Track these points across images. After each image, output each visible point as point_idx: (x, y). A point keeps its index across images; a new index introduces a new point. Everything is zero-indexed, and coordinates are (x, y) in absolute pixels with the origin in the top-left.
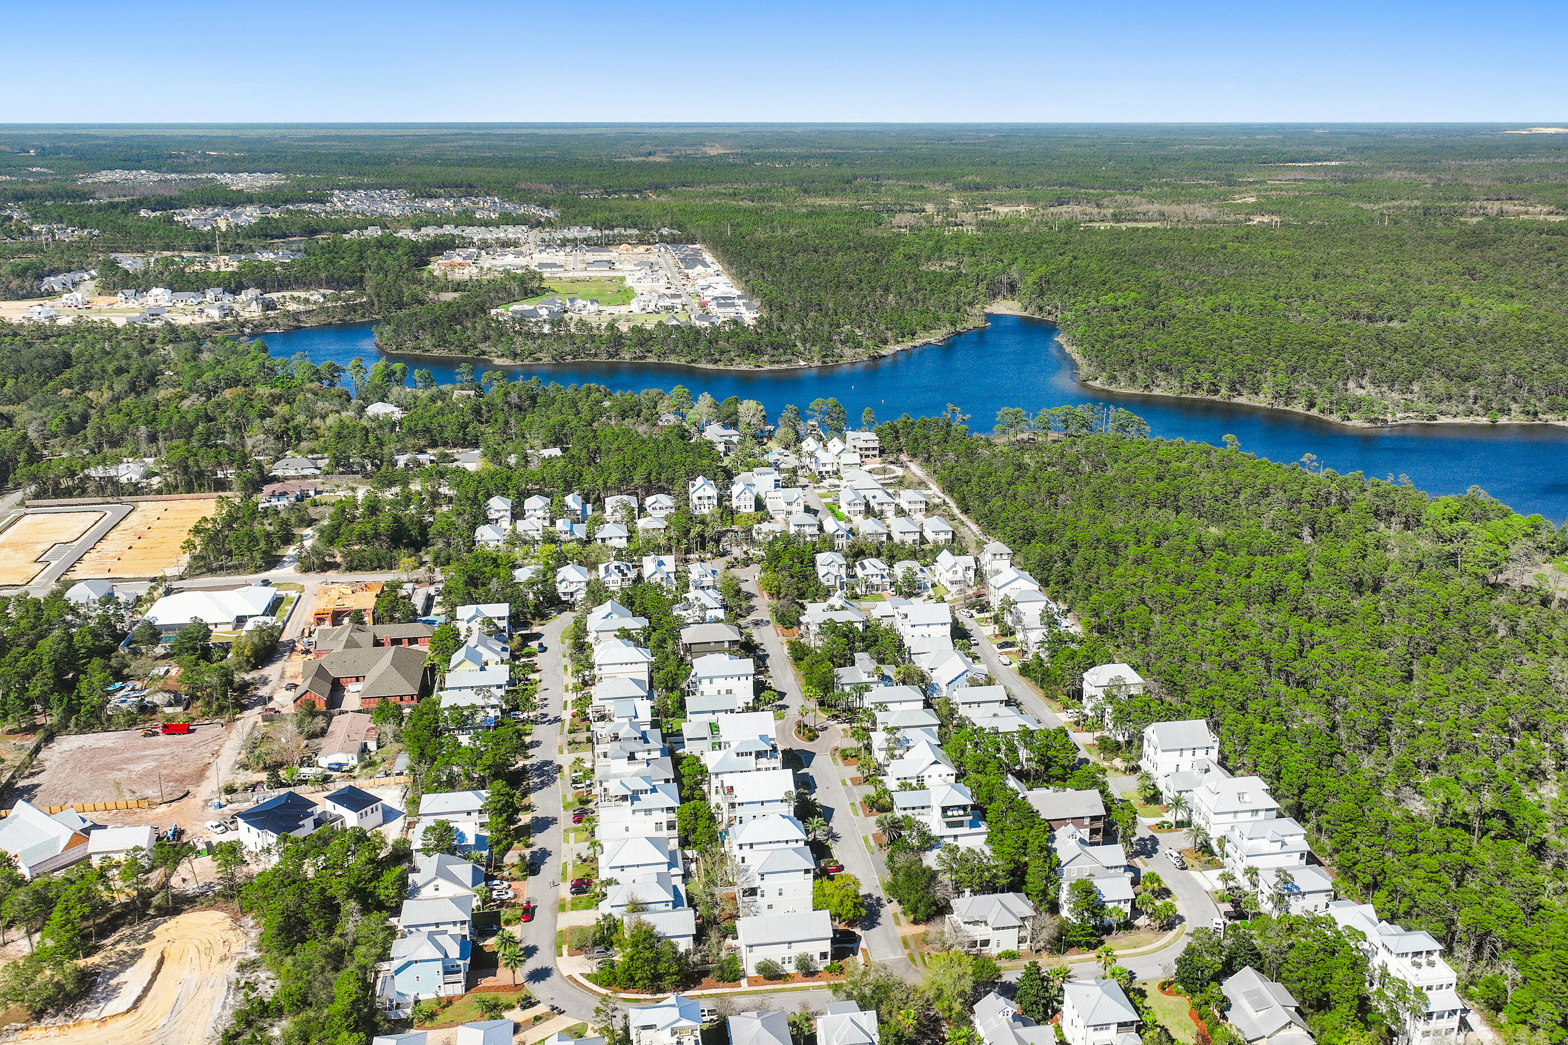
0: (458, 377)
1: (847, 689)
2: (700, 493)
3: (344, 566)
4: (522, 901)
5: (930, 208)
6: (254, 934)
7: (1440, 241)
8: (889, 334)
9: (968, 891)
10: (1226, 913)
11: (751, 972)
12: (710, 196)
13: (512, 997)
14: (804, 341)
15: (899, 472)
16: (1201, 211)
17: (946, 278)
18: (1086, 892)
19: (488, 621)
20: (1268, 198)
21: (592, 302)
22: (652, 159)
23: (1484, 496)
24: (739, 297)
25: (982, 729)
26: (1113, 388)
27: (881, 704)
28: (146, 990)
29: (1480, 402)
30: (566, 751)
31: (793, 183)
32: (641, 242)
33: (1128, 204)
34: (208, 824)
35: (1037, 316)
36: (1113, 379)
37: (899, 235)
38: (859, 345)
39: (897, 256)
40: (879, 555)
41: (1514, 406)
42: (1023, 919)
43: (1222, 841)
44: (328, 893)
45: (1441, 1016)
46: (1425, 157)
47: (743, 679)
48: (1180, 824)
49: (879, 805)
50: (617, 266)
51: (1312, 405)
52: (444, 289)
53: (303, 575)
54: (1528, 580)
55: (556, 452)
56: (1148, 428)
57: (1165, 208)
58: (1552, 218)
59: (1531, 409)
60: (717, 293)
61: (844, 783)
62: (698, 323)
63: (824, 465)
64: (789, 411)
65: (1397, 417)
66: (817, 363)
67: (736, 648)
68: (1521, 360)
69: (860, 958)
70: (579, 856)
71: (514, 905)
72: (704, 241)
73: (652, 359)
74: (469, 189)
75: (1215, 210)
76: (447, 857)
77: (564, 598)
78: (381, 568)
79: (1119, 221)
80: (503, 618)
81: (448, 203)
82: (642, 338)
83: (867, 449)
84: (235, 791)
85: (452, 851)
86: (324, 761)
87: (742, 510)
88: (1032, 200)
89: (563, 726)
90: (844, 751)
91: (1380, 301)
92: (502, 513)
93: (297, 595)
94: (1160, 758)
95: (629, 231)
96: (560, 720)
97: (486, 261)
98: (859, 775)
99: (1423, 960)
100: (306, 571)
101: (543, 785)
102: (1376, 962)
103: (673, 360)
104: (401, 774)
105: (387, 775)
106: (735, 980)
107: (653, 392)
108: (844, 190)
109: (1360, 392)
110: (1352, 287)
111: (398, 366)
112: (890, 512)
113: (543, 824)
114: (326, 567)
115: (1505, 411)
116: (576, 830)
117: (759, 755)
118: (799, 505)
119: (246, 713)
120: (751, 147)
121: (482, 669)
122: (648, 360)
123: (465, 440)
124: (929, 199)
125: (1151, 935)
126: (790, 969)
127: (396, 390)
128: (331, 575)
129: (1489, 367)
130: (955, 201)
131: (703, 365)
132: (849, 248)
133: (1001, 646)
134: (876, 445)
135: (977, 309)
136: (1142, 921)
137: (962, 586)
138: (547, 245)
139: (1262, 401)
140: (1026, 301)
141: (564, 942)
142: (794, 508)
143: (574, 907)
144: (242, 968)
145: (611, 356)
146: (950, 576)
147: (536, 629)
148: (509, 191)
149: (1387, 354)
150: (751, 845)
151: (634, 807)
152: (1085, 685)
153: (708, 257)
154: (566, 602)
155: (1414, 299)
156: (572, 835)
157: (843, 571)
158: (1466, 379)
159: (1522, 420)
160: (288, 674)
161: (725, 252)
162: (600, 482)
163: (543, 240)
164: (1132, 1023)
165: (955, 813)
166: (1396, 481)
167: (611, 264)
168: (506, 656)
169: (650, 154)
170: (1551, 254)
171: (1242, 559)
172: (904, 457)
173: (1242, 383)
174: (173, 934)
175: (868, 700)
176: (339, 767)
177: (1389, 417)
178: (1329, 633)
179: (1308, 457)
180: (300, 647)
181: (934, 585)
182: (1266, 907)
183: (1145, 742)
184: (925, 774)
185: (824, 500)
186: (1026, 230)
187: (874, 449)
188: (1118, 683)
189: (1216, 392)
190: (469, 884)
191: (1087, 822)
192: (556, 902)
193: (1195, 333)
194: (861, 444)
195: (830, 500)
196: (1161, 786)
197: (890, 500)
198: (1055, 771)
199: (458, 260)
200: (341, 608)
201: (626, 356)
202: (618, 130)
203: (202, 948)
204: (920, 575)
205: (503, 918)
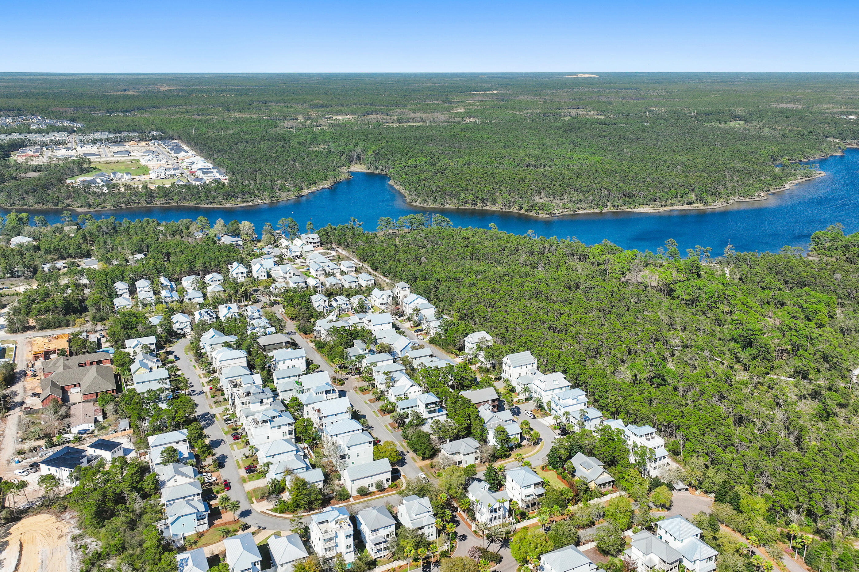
0: (62, 219)
1: (353, 358)
2: (237, 271)
3: (38, 327)
4: (222, 481)
5: (300, 118)
6: (72, 522)
7: (555, 128)
8: (303, 184)
9: (448, 441)
10: (559, 434)
11: (354, 493)
12: (173, 113)
13: (236, 526)
14: (258, 190)
15: (334, 253)
16: (441, 117)
17: (324, 153)
18: (501, 432)
19: (145, 346)
20: (470, 109)
21: (127, 174)
22: (128, 93)
23: (609, 243)
24: (213, 168)
25: (430, 368)
26: (425, 205)
27: (373, 363)
28: (19, 560)
29: (594, 203)
30: (214, 407)
31: (219, 105)
32: (141, 140)
33: (403, 113)
34: (17, 472)
35: (375, 172)
36: (425, 201)
37: (290, 132)
38: (289, 191)
39: (294, 143)
40: (341, 294)
41: (608, 203)
42: (476, 448)
43: (549, 403)
44: (118, 491)
45: (660, 460)
46: (535, 89)
47: (300, 359)
48: (527, 400)
49: (388, 410)
50: (132, 154)
51: (521, 208)
52: (27, 170)
53: (12, 335)
54: (639, 279)
55: (141, 256)
56: (451, 223)
57: (423, 115)
58: (599, 117)
59: (616, 204)
60: (199, 166)
61: (366, 403)
62: (194, 183)
63: (295, 252)
64: (267, 226)
65: (560, 212)
66: (268, 201)
67: (289, 345)
68: (607, 182)
69: (403, 479)
70: (244, 454)
71: (218, 484)
72: (179, 138)
73: (173, 204)
74: (18, 112)
75: (447, 116)
76: (177, 464)
77: (178, 332)
78: (61, 326)
79: (401, 123)
80: (153, 344)
81: (8, 120)
82: (165, 193)
83: (314, 243)
84: (25, 453)
85: (178, 461)
86: (75, 430)
87: (260, 278)
88: (353, 113)
89: (206, 395)
90: (360, 388)
91: (538, 158)
92: (124, 291)
93: (14, 346)
94: (512, 370)
95: (132, 134)
96: (203, 392)
97: (48, 153)
98: (374, 397)
99: (650, 437)
100: (13, 333)
101: (208, 425)
102: (630, 442)
103: (186, 203)
104: (125, 430)
105: (116, 432)
106: (347, 499)
107: (186, 221)
108: (249, 109)
109: (541, 201)
110: (522, 152)
111: (24, 215)
112: (338, 274)
113: (217, 443)
114: (26, 329)
115: (605, 206)
116: (236, 443)
117: (327, 392)
118: (290, 273)
119: (11, 412)
120: (185, 86)
121: (150, 371)
122: (171, 205)
123: (81, 253)
124: (299, 113)
125: (530, 448)
126: (373, 489)
127: (27, 229)
128: (30, 333)
129: (595, 186)
130: (313, 114)
131: (204, 205)
132: (266, 140)
133: (417, 331)
134: (319, 240)
135: (344, 169)
136: (525, 443)
137: (387, 306)
138: (84, 143)
139: (497, 208)
140: (369, 165)
141: (252, 497)
142: (288, 275)
143: (251, 479)
144: (74, 539)
145: (148, 203)
146: (380, 301)
147: (169, 349)
148: (46, 113)
149: (550, 182)
150: (337, 435)
151: (272, 425)
152: (466, 343)
153: (186, 148)
154: (180, 334)
155: (553, 156)
156: (235, 446)
157: (327, 303)
158: (587, 192)
159: (612, 209)
160: (28, 388)
161: (196, 144)
162: (178, 269)
163: (81, 141)
164: (539, 483)
165: (432, 406)
166: (571, 240)
167: (128, 153)
168: (160, 364)
169: (125, 90)
170: (605, 133)
171: (517, 280)
172: (333, 246)
173: (487, 200)
174: (21, 530)
175: (365, 363)
176: (85, 432)
177: (556, 212)
178: (566, 308)
179: (530, 231)
180: (29, 373)
181: (372, 307)
182: (576, 429)
183: (504, 365)
184: (408, 392)
185: (300, 270)
186: (356, 128)
187: (318, 242)
188: (483, 340)
189: (476, 204)
190: (193, 476)
191: (490, 402)
192: (240, 479)
193: (460, 176)
194: (311, 240)
195: (303, 270)
196: (514, 384)
197: (337, 267)
198: (466, 383)
199: (31, 153)
200: (48, 350)
201: (158, 203)
202: (100, 76)
203: (44, 534)
204: (366, 302)
205: (214, 491)
